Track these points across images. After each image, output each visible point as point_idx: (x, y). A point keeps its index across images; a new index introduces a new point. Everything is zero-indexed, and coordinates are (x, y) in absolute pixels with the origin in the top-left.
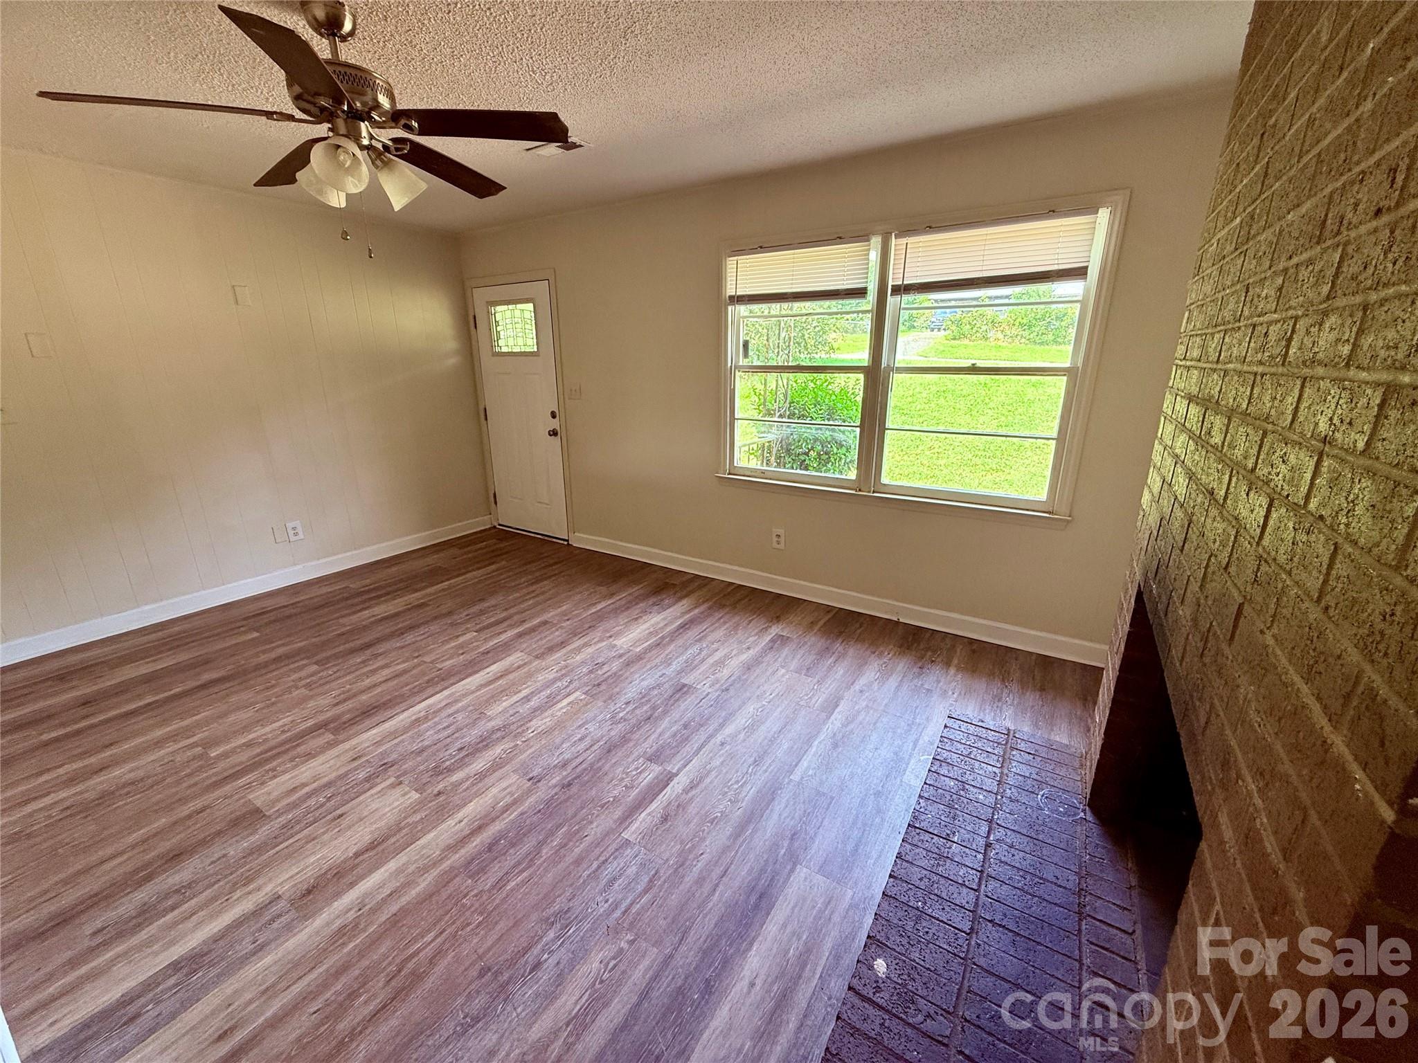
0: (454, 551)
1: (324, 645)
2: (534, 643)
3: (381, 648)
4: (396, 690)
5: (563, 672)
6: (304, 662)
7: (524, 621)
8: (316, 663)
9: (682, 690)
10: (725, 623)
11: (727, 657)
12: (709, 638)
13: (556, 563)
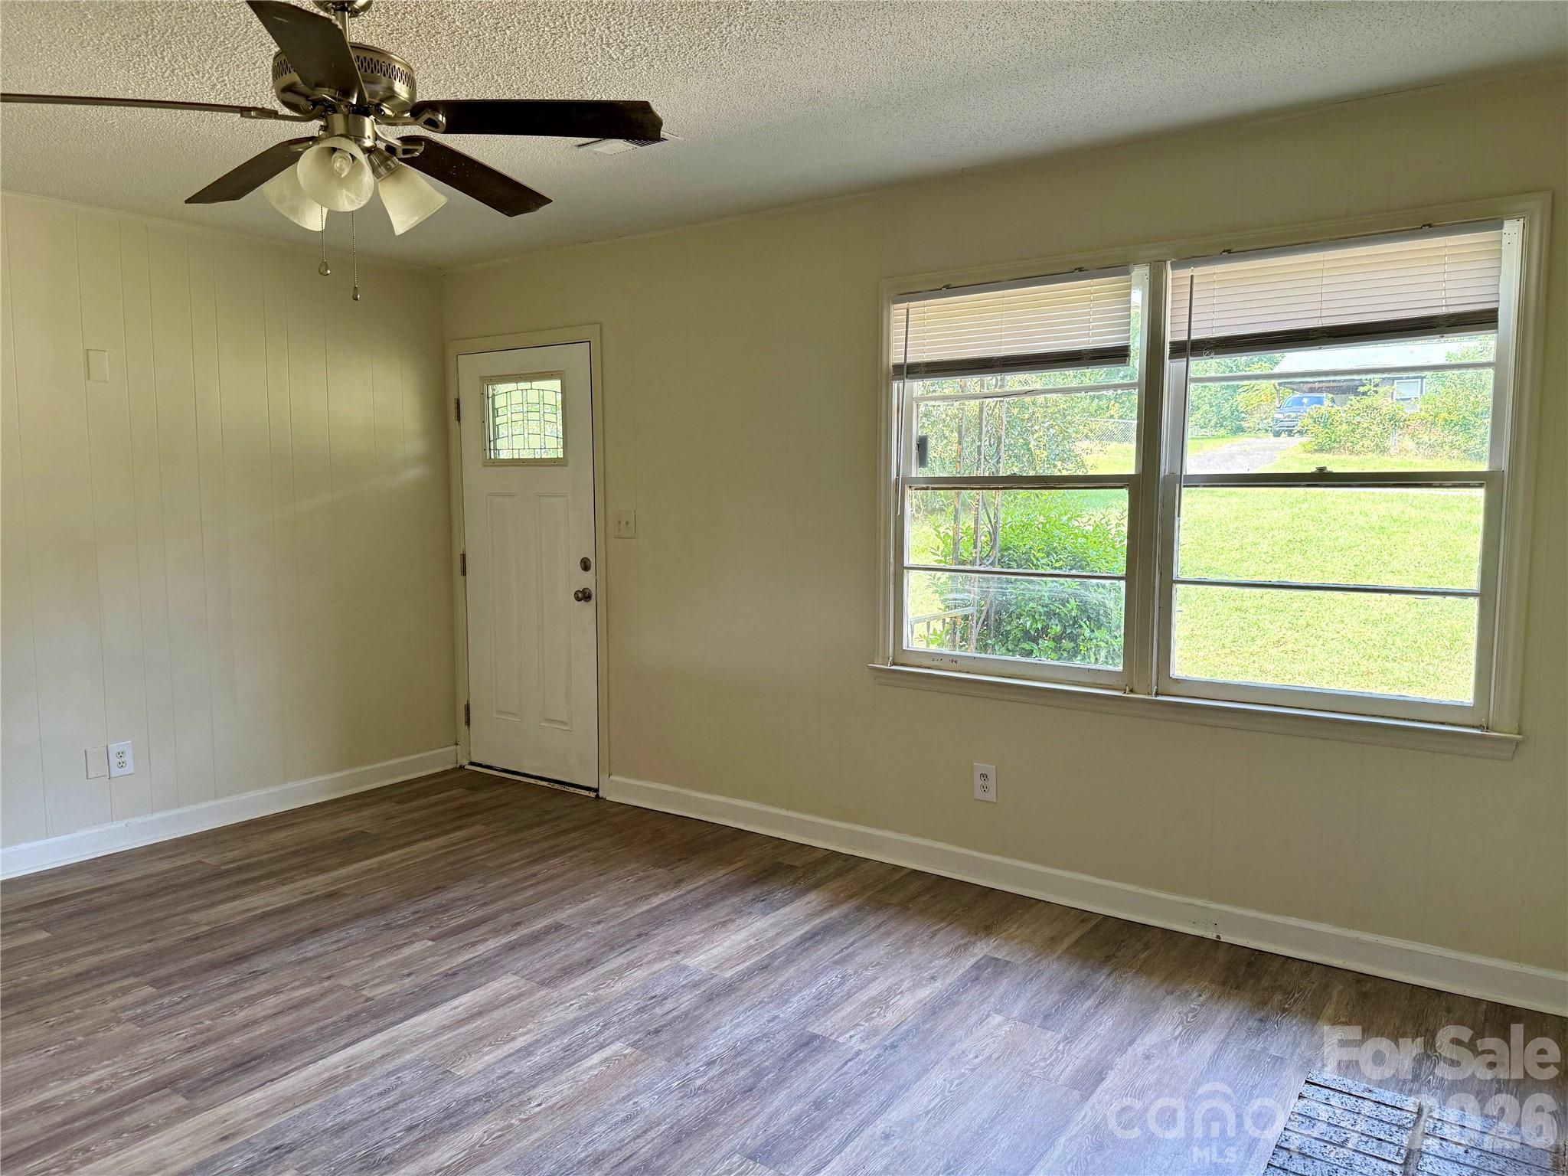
0: (388, 807)
1: (161, 956)
2: (534, 960)
3: (263, 963)
4: (294, 1030)
5: (592, 1009)
6: (131, 981)
7: (518, 924)
8: (153, 983)
9: (809, 1045)
10: (888, 934)
11: (892, 992)
12: (859, 959)
13: (575, 829)
